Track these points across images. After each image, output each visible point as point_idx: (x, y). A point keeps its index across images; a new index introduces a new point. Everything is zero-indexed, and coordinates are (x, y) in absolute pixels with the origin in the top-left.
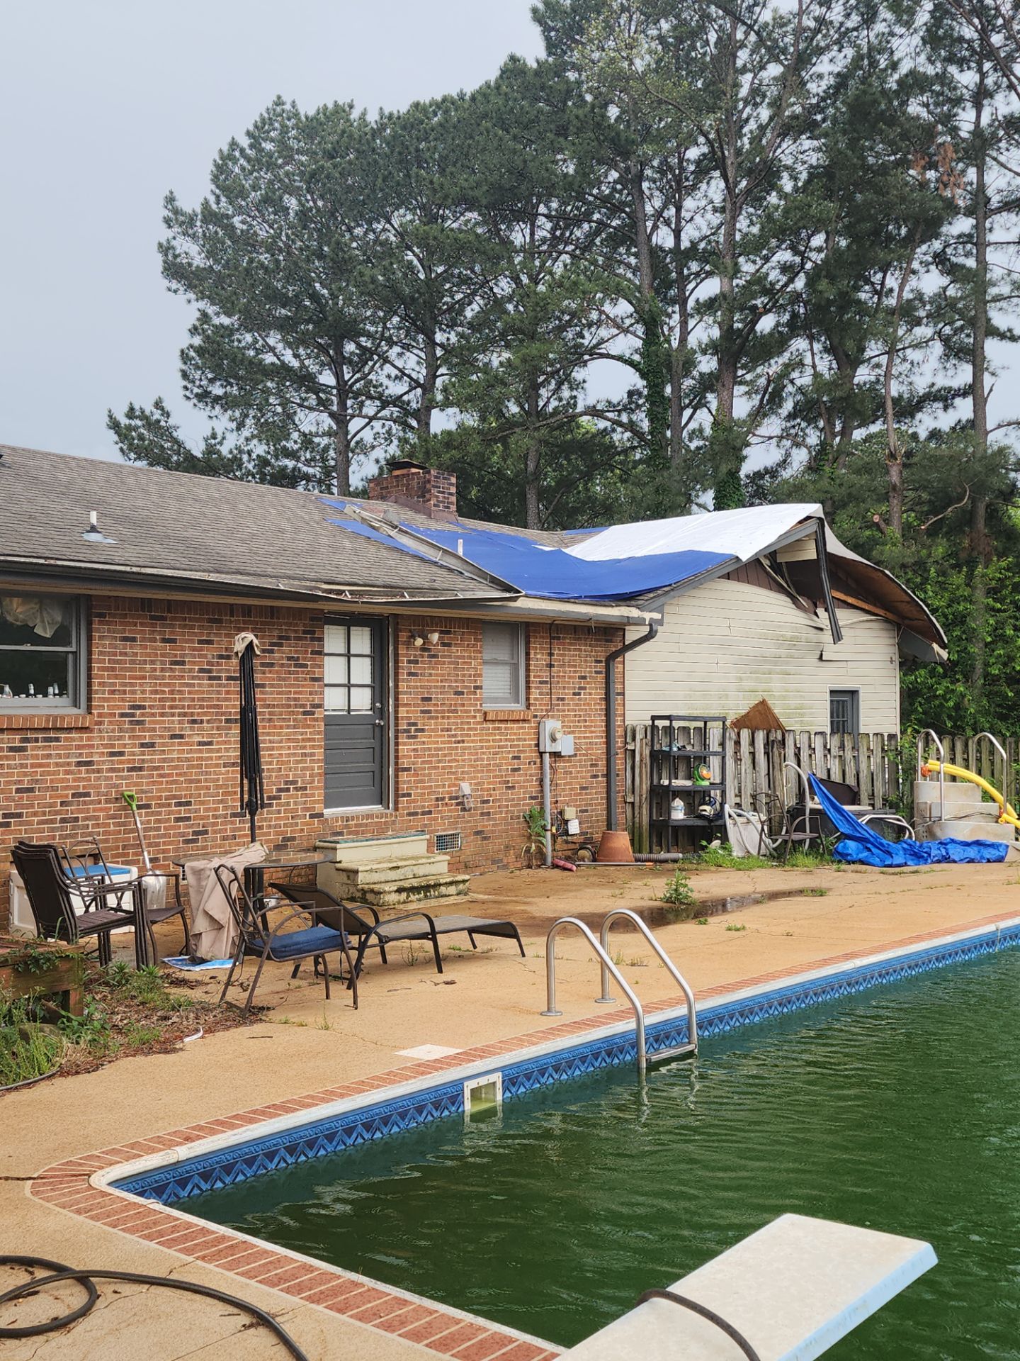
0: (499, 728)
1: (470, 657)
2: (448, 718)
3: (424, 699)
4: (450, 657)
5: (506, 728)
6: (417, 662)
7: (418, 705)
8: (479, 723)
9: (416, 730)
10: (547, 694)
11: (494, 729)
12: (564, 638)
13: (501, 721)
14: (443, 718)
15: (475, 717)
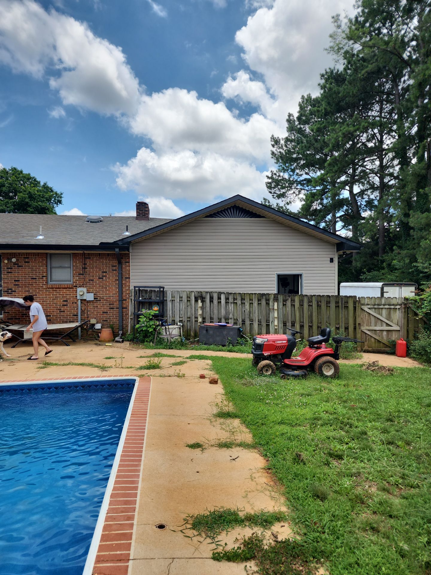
0: (55, 291)
1: (40, 266)
2: (28, 287)
3: (15, 281)
4: (29, 266)
5: (59, 291)
6: (12, 268)
7: (13, 283)
8: (44, 289)
9: (11, 291)
10: (83, 278)
11: (53, 291)
12: (93, 258)
13: (56, 288)
14: (25, 287)
15: (42, 287)
